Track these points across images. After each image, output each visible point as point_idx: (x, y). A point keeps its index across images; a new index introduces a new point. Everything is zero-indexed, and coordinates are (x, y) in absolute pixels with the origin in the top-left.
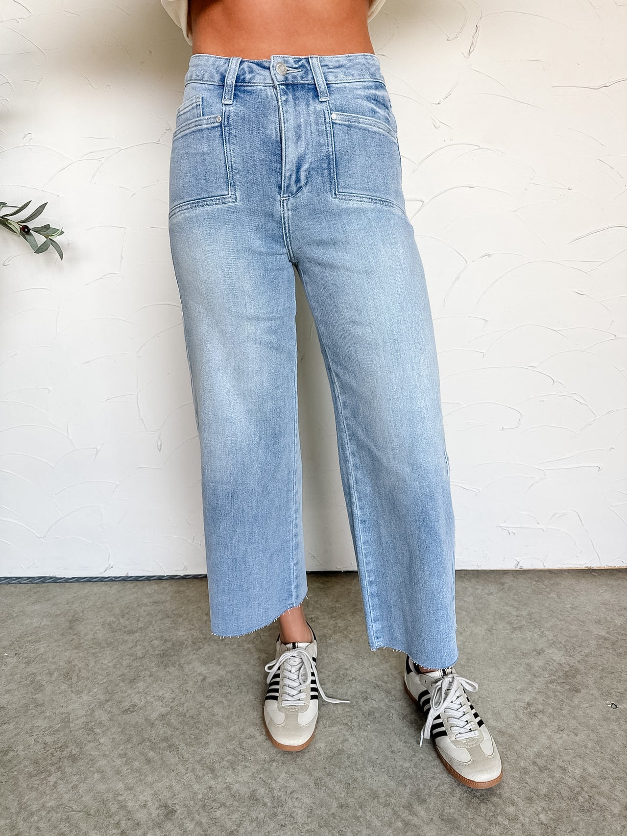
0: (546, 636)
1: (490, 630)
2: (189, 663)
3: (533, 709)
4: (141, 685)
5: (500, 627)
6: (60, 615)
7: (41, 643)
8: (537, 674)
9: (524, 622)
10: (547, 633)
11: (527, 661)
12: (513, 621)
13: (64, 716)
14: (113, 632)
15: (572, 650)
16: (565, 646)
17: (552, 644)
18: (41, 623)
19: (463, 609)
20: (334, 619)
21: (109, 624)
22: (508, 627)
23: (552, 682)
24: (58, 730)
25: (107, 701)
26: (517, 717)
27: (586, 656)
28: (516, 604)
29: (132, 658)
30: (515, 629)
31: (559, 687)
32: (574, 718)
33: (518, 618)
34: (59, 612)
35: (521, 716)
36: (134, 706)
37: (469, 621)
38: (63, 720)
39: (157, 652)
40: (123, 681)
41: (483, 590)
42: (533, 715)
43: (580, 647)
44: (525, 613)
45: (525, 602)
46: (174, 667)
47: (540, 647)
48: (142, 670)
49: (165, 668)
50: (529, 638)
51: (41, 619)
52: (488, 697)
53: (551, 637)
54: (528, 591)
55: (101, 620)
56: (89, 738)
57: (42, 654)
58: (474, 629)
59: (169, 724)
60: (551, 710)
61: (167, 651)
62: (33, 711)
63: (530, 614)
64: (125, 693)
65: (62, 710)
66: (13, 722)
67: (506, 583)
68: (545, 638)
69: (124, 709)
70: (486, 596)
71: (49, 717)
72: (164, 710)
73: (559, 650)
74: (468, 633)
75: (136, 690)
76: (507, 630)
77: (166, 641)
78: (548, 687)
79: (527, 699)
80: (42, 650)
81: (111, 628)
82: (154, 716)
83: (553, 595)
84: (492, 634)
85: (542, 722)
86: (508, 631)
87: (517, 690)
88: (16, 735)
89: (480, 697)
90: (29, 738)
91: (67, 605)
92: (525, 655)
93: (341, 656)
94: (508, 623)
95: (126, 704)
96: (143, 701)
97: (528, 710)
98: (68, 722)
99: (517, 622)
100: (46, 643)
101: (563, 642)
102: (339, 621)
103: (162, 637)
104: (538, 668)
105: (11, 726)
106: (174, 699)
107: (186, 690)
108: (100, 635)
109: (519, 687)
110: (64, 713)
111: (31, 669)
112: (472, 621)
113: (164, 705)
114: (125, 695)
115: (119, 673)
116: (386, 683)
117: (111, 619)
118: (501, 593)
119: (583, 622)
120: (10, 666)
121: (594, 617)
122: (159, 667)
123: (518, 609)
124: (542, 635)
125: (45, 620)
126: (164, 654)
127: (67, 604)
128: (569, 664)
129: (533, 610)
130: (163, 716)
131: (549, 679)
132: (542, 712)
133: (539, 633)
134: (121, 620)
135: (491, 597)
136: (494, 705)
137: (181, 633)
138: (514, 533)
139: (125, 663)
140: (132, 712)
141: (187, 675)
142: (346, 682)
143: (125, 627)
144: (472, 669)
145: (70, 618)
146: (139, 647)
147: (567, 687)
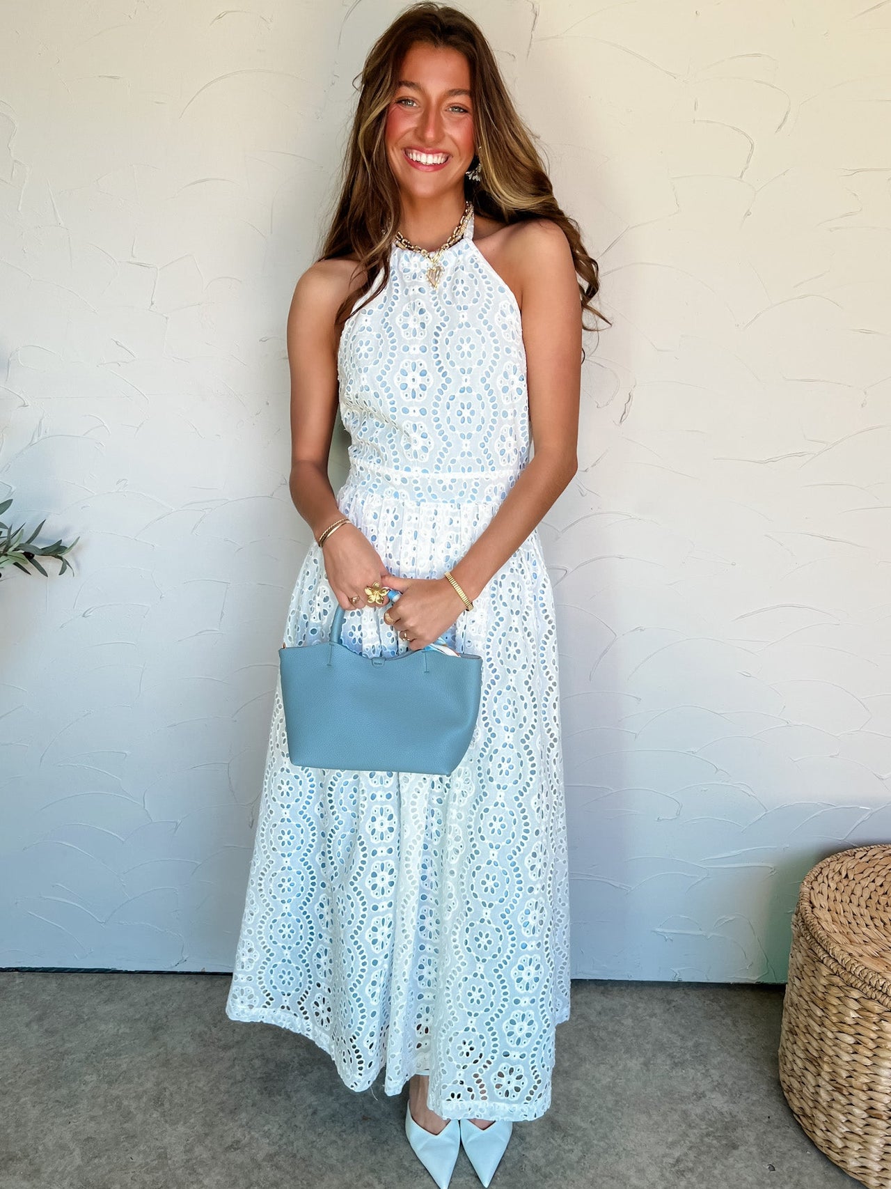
0: (710, 1076)
1: (646, 1064)
2: (296, 1091)
3: (682, 1166)
4: (244, 1117)
5: (659, 1061)
6: (139, 1019)
7: (122, 1057)
8: (693, 1125)
10: (713, 1071)
11: (684, 1107)
12: (675, 1054)
13: (160, 1151)
14: (205, 1046)
15: (738, 1095)
16: (730, 1090)
17: (717, 1086)
18: (118, 1030)
19: (618, 1034)
21: (200, 1035)
22: (668, 1062)
23: (708, 1135)
24: (155, 1168)
25: (206, 1135)
26: (662, 1175)
27: (753, 1104)
28: (682, 1031)
29: (231, 1081)
30: (676, 1064)
31: (715, 1142)
32: (726, 1180)
33: (682, 1050)
34: (137, 1016)
35: (667, 1174)
36: (238, 1142)
37: (623, 1050)
38: (159, 1156)
39: (258, 1076)
40: (223, 1110)
41: (645, 1009)
42: (681, 1173)
43: (748, 1092)
44: (690, 1044)
45: (693, 1028)
46: (280, 1095)
47: (701, 1090)
48: (243, 1098)
49: (270, 1097)
50: (691, 1078)
51: (118, 1025)
52: (633, 1150)
53: (716, 1077)
54: (699, 1014)
55: (190, 1029)
56: (191, 1179)
57: (125, 1072)
58: (628, 1062)
59: (278, 1167)
60: (701, 1169)
61: (270, 1074)
62: (124, 1143)
63: (697, 1045)
64: (226, 1125)
65: (158, 1144)
66: (104, 1155)
67: (674, 1001)
68: (709, 1078)
69: (227, 1145)
70: (648, 1018)
71: (144, 1152)
72: (272, 1150)
73: (723, 1094)
74: (620, 1067)
75: (239, 1122)
76: (666, 1065)
77: (268, 1061)
78: (702, 1141)
79: (677, 1154)
80: (124, 1067)
81: (202, 1040)
82: (260, 1156)
83: (728, 1020)
84: (648, 1070)
85: (689, 1182)
87: (667, 1143)
88: (110, 1172)
89: (624, 1149)
90: (125, 1176)
91: (147, 1007)
92: (682, 1099)
94: (669, 1055)
95: (229, 1141)
96: (248, 1137)
97: (677, 1168)
98: (166, 1157)
99: (679, 1055)
100: (127, 1058)
101: (729, 1083)
103: (263, 1055)
104: (694, 1117)
105: (103, 1161)
106: (282, 1135)
107: (295, 1125)
108: (190, 1050)
109: (670, 1140)
110: (160, 1148)
111: (115, 1091)
112: (628, 1051)
113: (271, 1143)
114: (226, 1128)
115: (218, 1100)
117: (200, 1028)
118: (666, 1015)
120: (90, 1085)
122: (262, 1094)
123: (683, 1038)
124: (706, 1074)
125: (122, 1026)
126: (267, 1078)
127: (147, 1005)
128: (731, 1114)
129: (701, 1041)
130: (270, 1157)
131: (704, 1131)
132: (691, 1170)
133: (704, 1071)
134: (214, 1030)
135: (654, 1019)
136: (640, 1160)
137: (285, 1052)
139: (222, 1088)
140: (235, 1149)
141: (295, 1106)
143: (219, 1040)
144: (620, 1114)
145: (152, 1025)
146: (237, 1067)
147: (724, 1142)
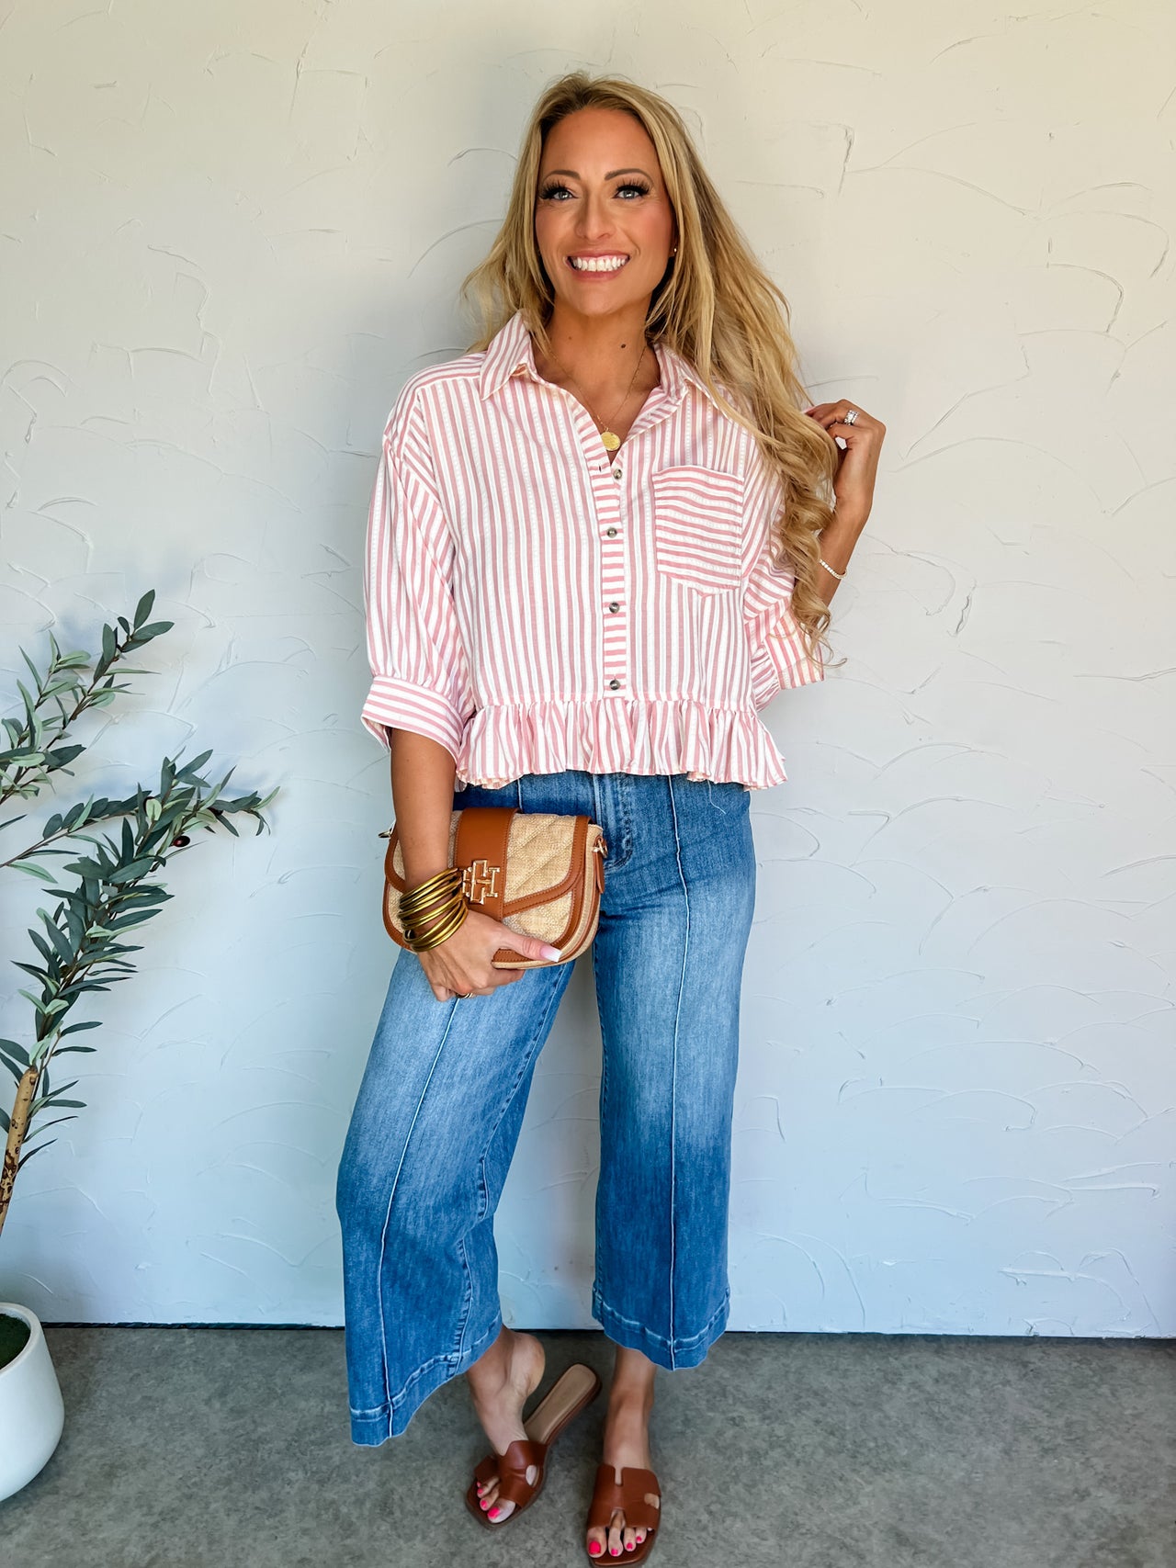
0: (1092, 1466)
1: (1006, 1452)
5: (1024, 1446)
8: (1079, 1534)
9: (1059, 1440)
10: (1095, 1460)
11: (1063, 1510)
12: (1042, 1437)
15: (1132, 1493)
16: (1121, 1485)
17: (1103, 1480)
19: (965, 1409)
20: (767, 1421)
22: (1036, 1448)
23: (1101, 1547)
28: (1047, 1405)
30: (1046, 1451)
31: (1110, 1557)
33: (1052, 1431)
37: (975, 1433)
41: (995, 1375)
44: (1060, 1422)
45: (1061, 1401)
47: (1083, 1486)
50: (1068, 1469)
51: (323, 1402)
53: (1100, 1468)
54: (1065, 1381)
57: (338, 1467)
58: (984, 1449)
63: (1069, 1424)
67: (1030, 1363)
68: (1092, 1469)
70: (1000, 1386)
73: (1112, 1491)
74: (974, 1456)
76: (1034, 1452)
78: (1094, 1556)
80: (336, 1460)
83: (1105, 1389)
84: (1011, 1460)
86: (1035, 1455)
92: (1061, 1500)
93: (785, 1490)
94: (1036, 1438)
99: (1048, 1438)
101: (1119, 1476)
102: (776, 1425)
104: (1080, 1524)
109: (1053, 1555)
111: (329, 1494)
112: (981, 1432)
116: (857, 1541)
118: (1023, 1383)
119: (1150, 1442)
120: (296, 1486)
121: (1168, 1434)
123: (1050, 1414)
124: (1087, 1464)
128: (1126, 1518)
129: (1074, 1418)
131: (1095, 1543)
133: (1083, 1460)
135: (1008, 1388)
138: (1025, 1283)
142: (797, 1536)
144: (983, 1521)
147: (1123, 1557)
